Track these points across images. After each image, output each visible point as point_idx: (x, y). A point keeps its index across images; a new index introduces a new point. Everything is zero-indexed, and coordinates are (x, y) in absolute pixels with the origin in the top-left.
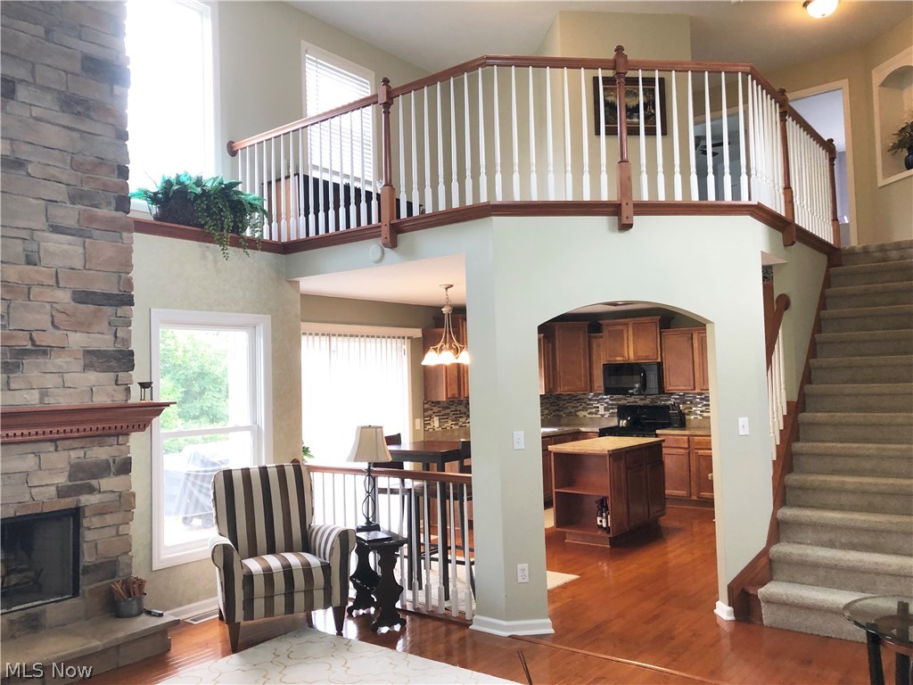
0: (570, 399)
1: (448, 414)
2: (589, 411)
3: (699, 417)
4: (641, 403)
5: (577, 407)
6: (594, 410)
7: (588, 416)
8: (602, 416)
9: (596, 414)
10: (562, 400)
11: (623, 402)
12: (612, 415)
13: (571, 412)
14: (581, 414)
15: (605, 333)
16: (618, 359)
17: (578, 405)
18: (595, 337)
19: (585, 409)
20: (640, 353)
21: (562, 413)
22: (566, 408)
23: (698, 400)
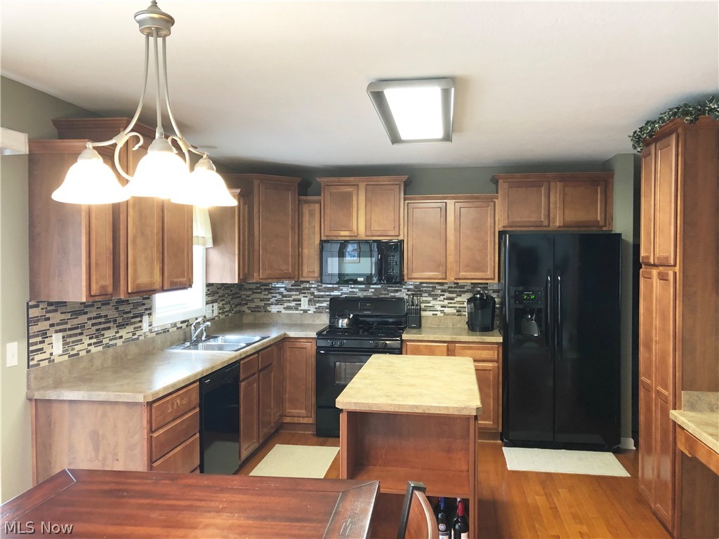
0: (257, 288)
1: (82, 326)
2: (286, 305)
3: (439, 313)
4: (361, 294)
5: (268, 300)
6: (293, 304)
7: (283, 311)
8: (305, 311)
9: (297, 309)
10: (246, 290)
11: (336, 293)
12: (319, 311)
13: (258, 307)
14: (274, 309)
15: (326, 197)
16: (343, 233)
17: (270, 296)
18: (307, 202)
19: (278, 302)
20: (375, 227)
21: (245, 308)
22: (252, 301)
23: (439, 292)
